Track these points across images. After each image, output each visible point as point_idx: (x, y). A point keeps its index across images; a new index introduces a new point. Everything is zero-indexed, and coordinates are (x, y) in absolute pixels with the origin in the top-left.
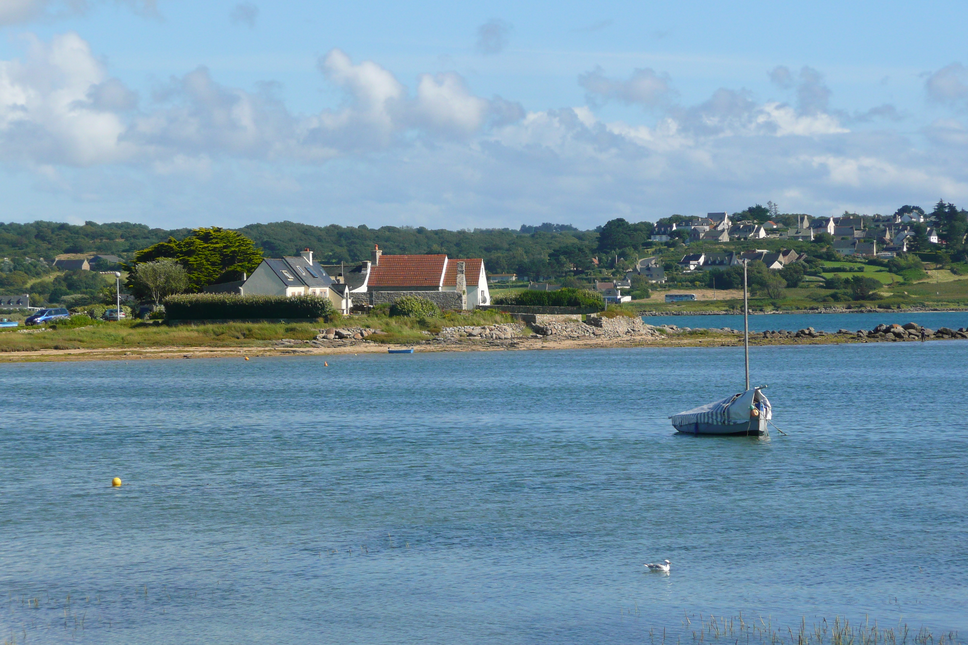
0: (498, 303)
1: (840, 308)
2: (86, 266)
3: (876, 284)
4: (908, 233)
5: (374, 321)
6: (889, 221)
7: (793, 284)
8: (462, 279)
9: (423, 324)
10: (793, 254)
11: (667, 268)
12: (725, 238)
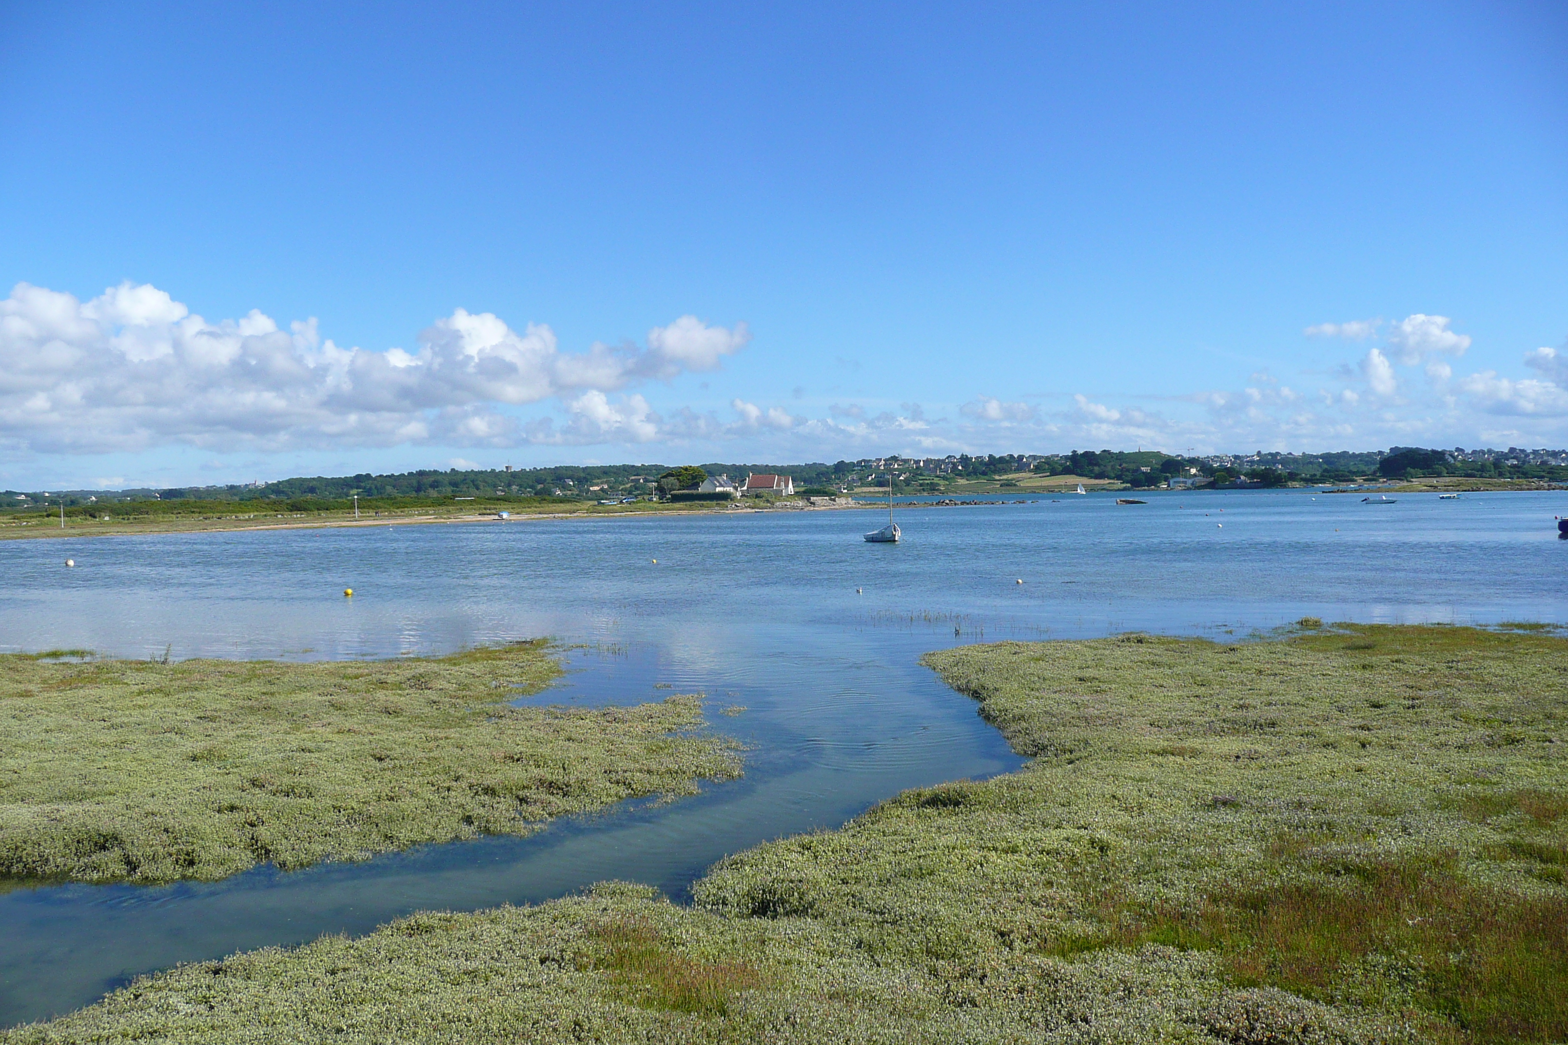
0: (796, 493)
1: (925, 494)
2: (641, 481)
3: (938, 485)
4: (951, 466)
5: (749, 500)
6: (943, 461)
7: (908, 485)
8: (783, 484)
9: (768, 501)
10: (908, 474)
11: (860, 479)
12: (882, 468)
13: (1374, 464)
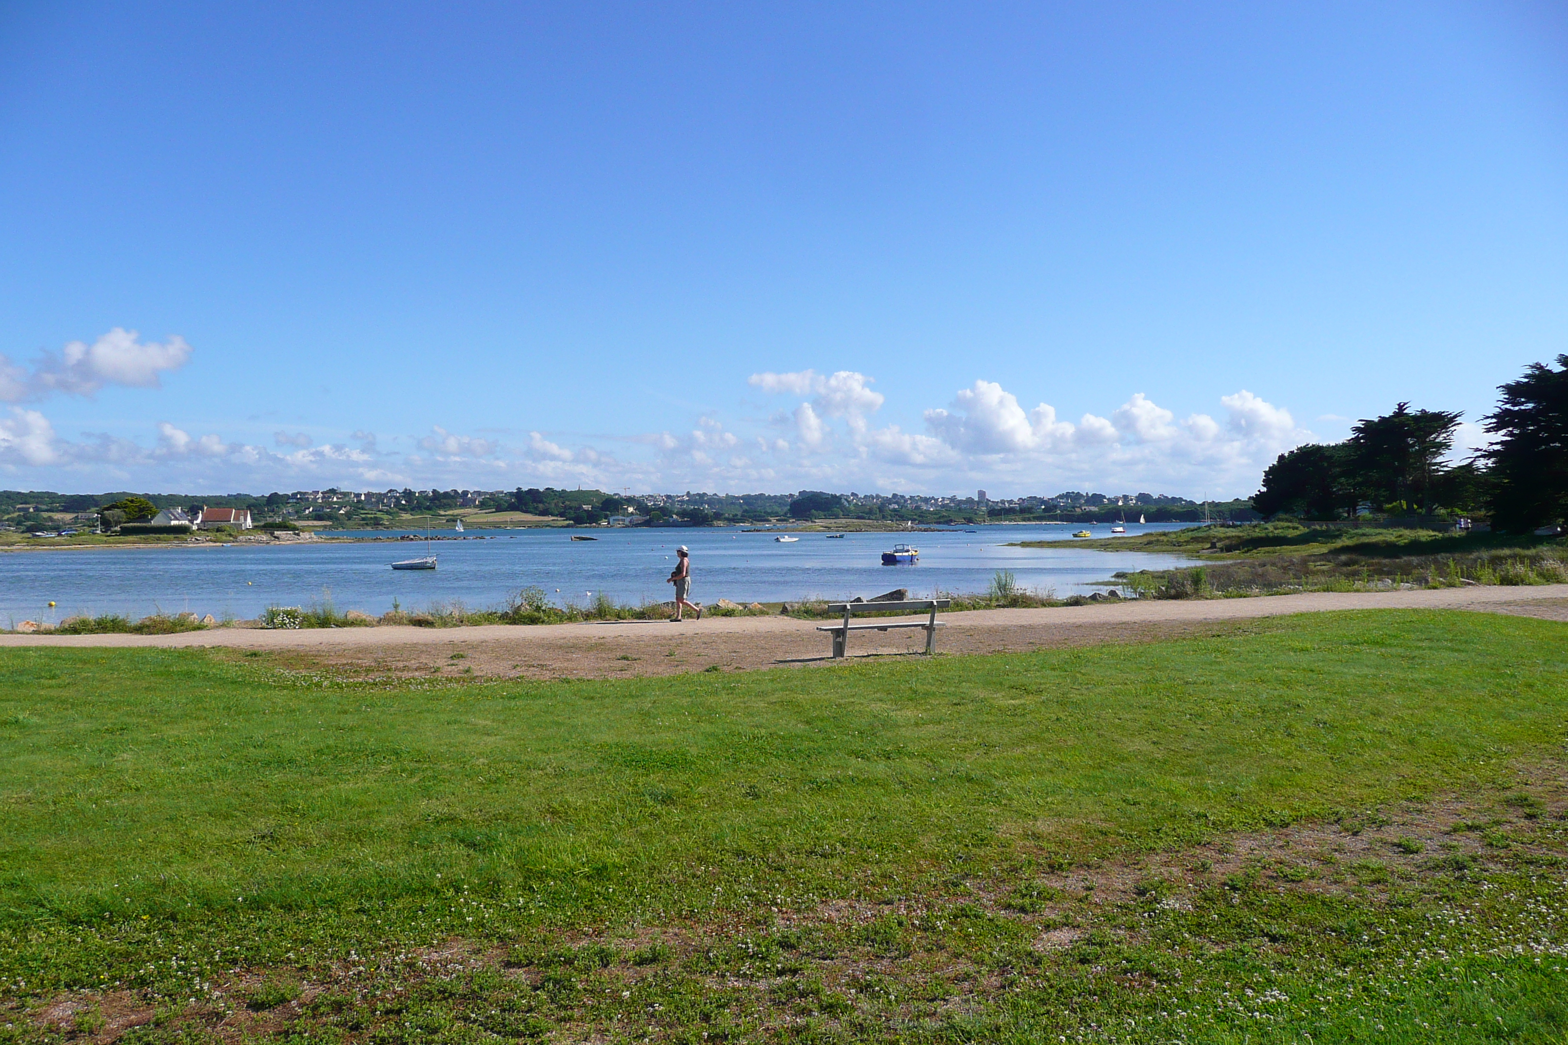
0: (255, 527)
2: (31, 510)
3: (382, 519)
4: (393, 500)
6: (385, 495)
8: (242, 518)
9: (230, 535)
10: (348, 508)
11: (297, 512)
12: (320, 501)
13: (785, 505)
